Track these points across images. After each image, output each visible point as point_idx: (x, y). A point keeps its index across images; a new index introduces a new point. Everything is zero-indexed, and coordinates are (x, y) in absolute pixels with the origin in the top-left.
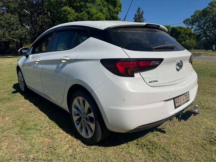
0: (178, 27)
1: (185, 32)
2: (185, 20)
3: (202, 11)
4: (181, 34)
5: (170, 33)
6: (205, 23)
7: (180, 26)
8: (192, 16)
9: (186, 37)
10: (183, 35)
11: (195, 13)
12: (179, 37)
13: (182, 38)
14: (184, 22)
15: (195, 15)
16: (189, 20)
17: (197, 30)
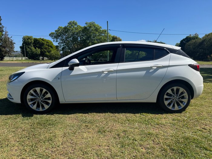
0: (40, 38)
1: (47, 44)
2: (51, 34)
3: (64, 28)
4: (44, 45)
5: (33, 43)
6: (66, 38)
7: (42, 38)
8: (56, 31)
9: (49, 48)
10: (46, 46)
11: (58, 29)
12: (43, 48)
13: (46, 49)
14: (50, 35)
15: (59, 30)
16: (53, 34)
17: (61, 43)
